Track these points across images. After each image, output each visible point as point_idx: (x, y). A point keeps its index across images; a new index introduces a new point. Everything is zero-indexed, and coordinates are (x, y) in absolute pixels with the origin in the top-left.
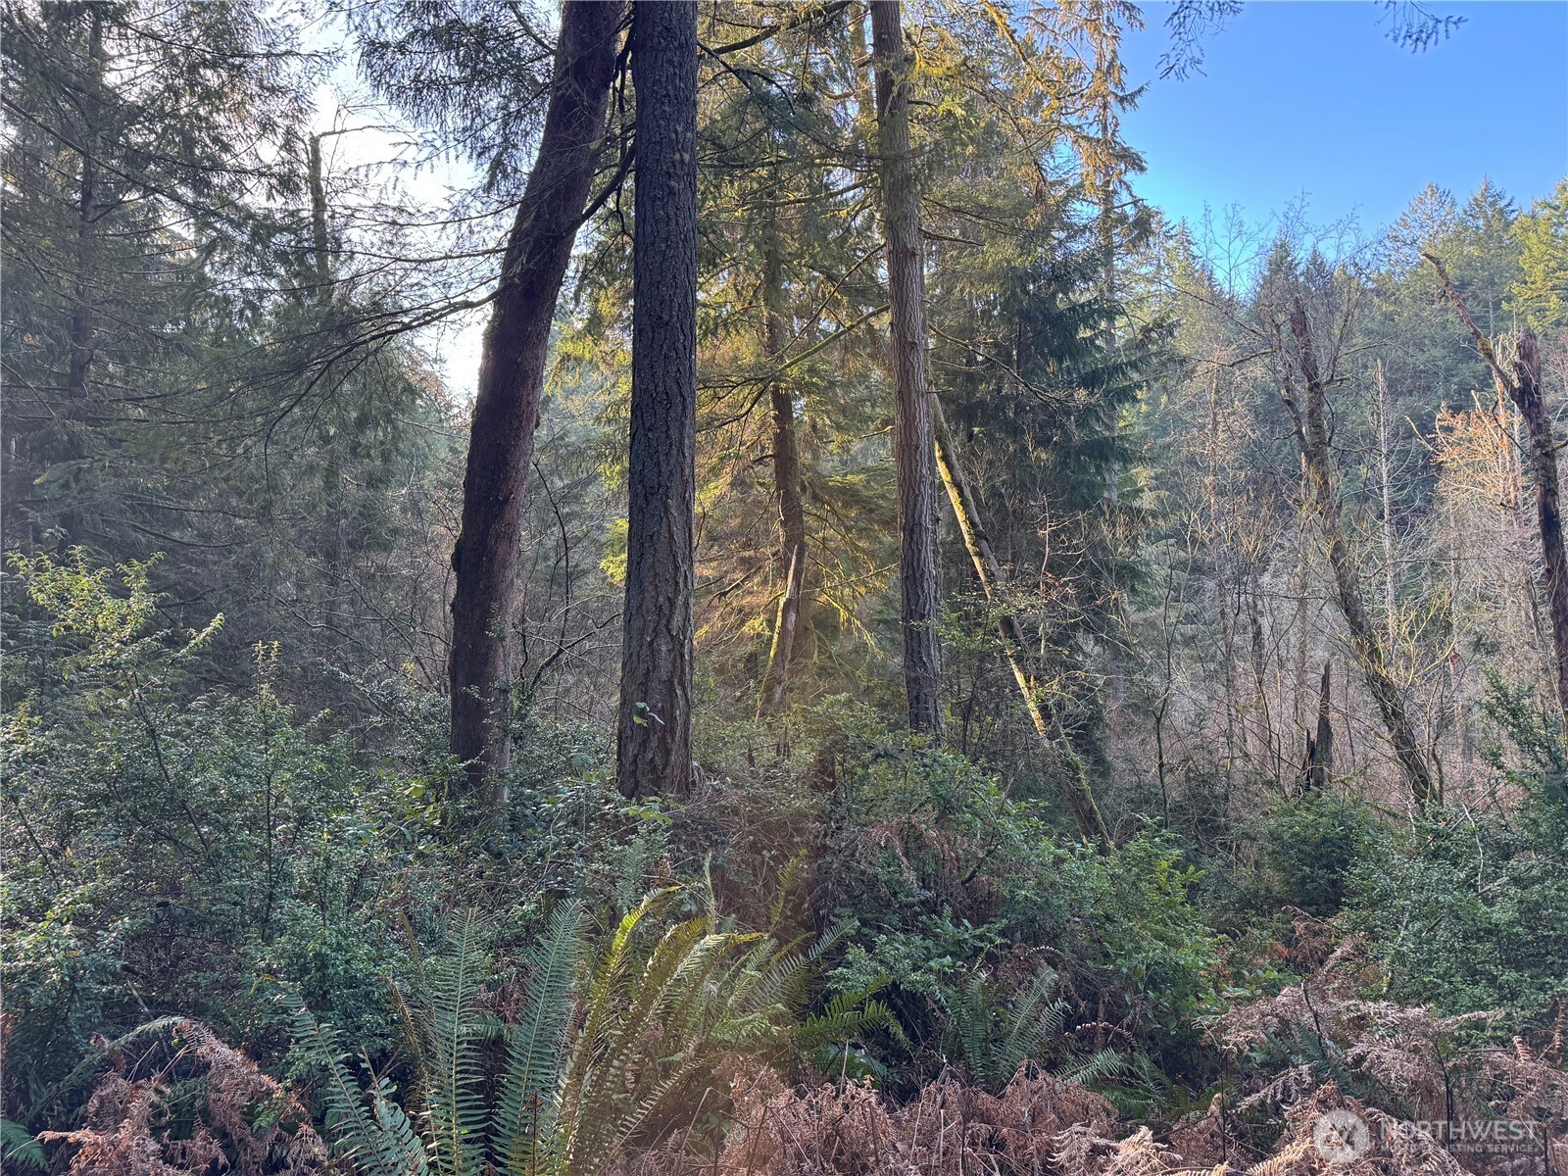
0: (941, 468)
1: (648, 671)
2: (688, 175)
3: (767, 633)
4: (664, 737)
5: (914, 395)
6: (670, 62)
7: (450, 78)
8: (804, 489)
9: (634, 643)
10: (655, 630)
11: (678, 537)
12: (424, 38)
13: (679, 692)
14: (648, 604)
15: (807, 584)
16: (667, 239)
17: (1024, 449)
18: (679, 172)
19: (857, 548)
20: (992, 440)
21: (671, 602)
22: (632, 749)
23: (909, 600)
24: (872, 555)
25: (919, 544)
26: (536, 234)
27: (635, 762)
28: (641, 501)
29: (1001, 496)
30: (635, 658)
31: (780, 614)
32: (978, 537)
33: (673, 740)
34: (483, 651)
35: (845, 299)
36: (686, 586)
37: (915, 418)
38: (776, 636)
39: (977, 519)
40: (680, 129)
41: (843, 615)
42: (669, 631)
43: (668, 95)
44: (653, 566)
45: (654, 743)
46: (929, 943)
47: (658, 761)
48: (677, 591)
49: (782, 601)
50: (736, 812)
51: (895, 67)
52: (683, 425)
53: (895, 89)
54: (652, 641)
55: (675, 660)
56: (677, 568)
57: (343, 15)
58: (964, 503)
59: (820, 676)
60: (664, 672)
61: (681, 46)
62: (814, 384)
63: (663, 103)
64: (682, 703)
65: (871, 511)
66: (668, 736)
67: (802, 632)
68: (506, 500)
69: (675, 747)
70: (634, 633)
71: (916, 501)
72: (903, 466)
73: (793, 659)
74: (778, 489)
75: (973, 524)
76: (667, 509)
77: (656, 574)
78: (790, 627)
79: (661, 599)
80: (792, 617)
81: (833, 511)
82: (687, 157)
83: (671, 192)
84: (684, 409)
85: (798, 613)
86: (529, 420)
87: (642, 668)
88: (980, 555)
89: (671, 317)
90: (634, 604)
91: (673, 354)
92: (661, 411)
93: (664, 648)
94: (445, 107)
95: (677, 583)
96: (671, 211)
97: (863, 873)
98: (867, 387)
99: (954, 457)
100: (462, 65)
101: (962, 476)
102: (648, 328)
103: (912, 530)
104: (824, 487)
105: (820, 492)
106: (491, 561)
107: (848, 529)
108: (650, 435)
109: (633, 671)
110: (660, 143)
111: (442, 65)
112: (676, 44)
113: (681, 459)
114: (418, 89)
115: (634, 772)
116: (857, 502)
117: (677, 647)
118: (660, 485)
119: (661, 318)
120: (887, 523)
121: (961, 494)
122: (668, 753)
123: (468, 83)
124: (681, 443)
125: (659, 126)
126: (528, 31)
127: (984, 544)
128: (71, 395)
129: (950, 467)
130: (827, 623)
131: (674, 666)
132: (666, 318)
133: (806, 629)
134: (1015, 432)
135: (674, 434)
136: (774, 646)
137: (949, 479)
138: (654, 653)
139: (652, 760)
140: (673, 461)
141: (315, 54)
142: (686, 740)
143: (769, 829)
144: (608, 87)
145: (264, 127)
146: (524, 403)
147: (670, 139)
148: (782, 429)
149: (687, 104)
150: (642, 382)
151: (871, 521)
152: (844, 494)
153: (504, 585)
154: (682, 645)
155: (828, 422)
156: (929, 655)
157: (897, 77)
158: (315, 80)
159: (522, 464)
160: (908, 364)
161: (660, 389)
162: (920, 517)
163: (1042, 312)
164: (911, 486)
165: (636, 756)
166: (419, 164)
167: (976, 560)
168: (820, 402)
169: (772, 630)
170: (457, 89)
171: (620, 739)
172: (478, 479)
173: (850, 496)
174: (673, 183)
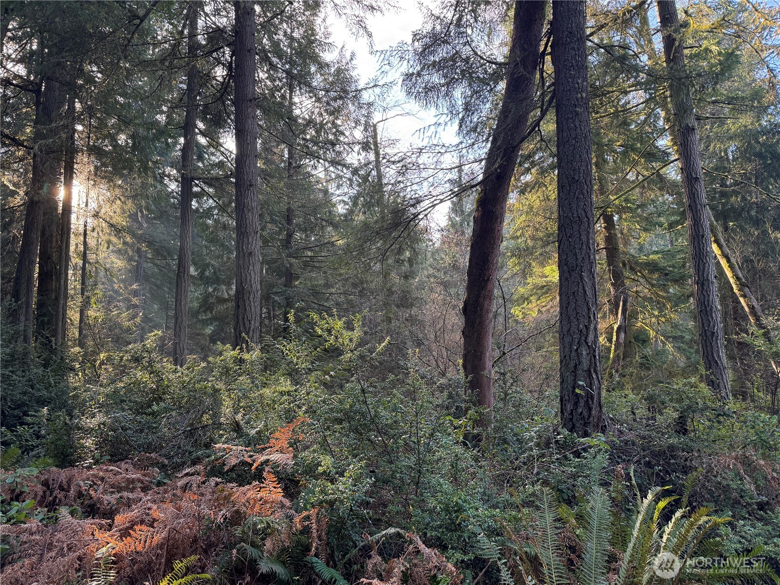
0: (715, 247)
1: (576, 365)
2: (585, 104)
3: (608, 344)
4: (587, 401)
5: (699, 206)
6: (573, 49)
7: (440, 84)
8: (624, 265)
9: (567, 350)
10: (578, 343)
11: (589, 292)
12: (428, 67)
13: (594, 376)
14: (574, 329)
15: (629, 317)
16: (576, 138)
17: (765, 233)
18: (580, 103)
19: (659, 295)
20: (743, 229)
21: (587, 328)
22: (569, 407)
23: (703, 324)
24: (668, 299)
25: (708, 291)
26: (504, 147)
27: (571, 413)
28: (566, 275)
29: (752, 261)
30: (567, 358)
31: (615, 334)
32: (742, 286)
33: (593, 402)
34: (479, 354)
35: (643, 160)
36: (594, 319)
37: (700, 220)
38: (613, 346)
39: (740, 275)
40: (580, 81)
41: (652, 334)
42: (587, 343)
43: (572, 65)
44: (575, 308)
45: (582, 403)
46: (770, 528)
47: (585, 414)
48: (590, 321)
49: (616, 327)
50: (634, 444)
51: (675, 31)
52: (588, 232)
53: (677, 43)
54: (577, 349)
55: (591, 359)
56: (589, 309)
57: (406, 61)
58: (731, 267)
59: (641, 367)
60: (585, 364)
61: (578, 40)
62: (628, 207)
63: (570, 70)
64: (596, 382)
65: (666, 274)
66: (590, 400)
67: (628, 344)
68: (488, 279)
69: (594, 407)
70: (566, 345)
71: (704, 266)
72: (695, 247)
73: (623, 359)
74: (609, 265)
75: (738, 279)
76: (582, 278)
77: (577, 313)
78: (622, 341)
79: (581, 326)
80: (622, 336)
81: (644, 277)
82: (584, 95)
83: (577, 114)
84: (589, 224)
85: (625, 333)
86: (498, 239)
87: (572, 364)
88: (744, 296)
89: (580, 177)
90: (565, 329)
91: (581, 196)
92: (576, 227)
93: (584, 353)
94: (438, 98)
95: (590, 317)
96: (577, 123)
97: (720, 483)
98: (654, 207)
99: (722, 240)
100: (445, 76)
101: (727, 250)
102: (567, 184)
103: (703, 283)
104: (636, 263)
105: (634, 266)
106: (481, 310)
107: (653, 285)
108: (570, 240)
109: (567, 365)
110: (570, 90)
111: (436, 78)
112: (575, 39)
113: (588, 251)
114: (426, 92)
115: (571, 419)
116: (657, 270)
117: (592, 352)
118: (577, 265)
119: (574, 178)
120: (677, 281)
121: (728, 261)
122: (590, 409)
123: (448, 84)
124: (588, 242)
125: (568, 82)
126: (476, 54)
127: (746, 290)
128: (287, 248)
129: (720, 246)
130: (642, 339)
131: (591, 362)
132: (577, 178)
133: (630, 342)
134: (757, 223)
135: (584, 238)
136: (612, 351)
137: (720, 253)
138: (579, 355)
139: (581, 413)
140: (584, 252)
141: (386, 84)
142: (600, 403)
143: (654, 455)
144: (536, 69)
145: (356, 123)
146: (496, 231)
147: (575, 88)
148: (610, 233)
149: (583, 67)
150: (564, 213)
151: (667, 280)
152: (649, 266)
153: (488, 321)
154: (595, 351)
155: (638, 227)
156: (719, 355)
157: (677, 37)
158: (385, 96)
159: (495, 261)
160: (694, 190)
161: (575, 215)
162: (708, 276)
163: (770, 153)
164: (700, 258)
165: (572, 410)
166: (446, 124)
167: (742, 300)
168: (632, 217)
169: (611, 343)
170: (443, 88)
171: (561, 400)
172: (474, 270)
173: (653, 267)
174: (577, 109)
